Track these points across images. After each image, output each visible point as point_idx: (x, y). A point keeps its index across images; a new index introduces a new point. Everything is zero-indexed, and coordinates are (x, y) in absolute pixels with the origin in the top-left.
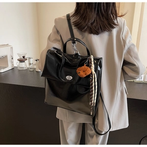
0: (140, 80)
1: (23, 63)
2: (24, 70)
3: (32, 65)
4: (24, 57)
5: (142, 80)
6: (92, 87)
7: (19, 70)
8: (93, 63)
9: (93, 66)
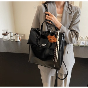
0: (83, 45)
1: (6, 36)
2: (7, 41)
3: (12, 37)
4: (7, 32)
5: (84, 45)
6: (56, 50)
7: (4, 41)
8: (58, 35)
9: (58, 37)
